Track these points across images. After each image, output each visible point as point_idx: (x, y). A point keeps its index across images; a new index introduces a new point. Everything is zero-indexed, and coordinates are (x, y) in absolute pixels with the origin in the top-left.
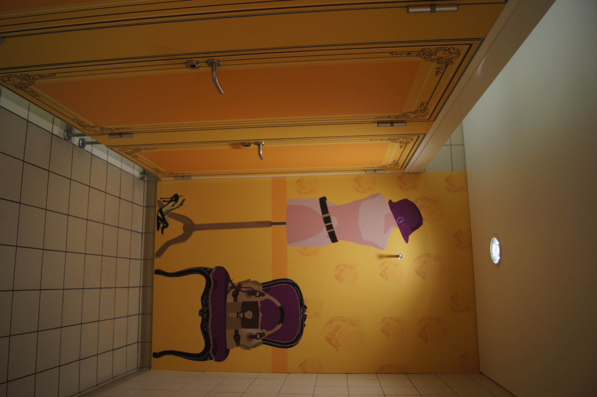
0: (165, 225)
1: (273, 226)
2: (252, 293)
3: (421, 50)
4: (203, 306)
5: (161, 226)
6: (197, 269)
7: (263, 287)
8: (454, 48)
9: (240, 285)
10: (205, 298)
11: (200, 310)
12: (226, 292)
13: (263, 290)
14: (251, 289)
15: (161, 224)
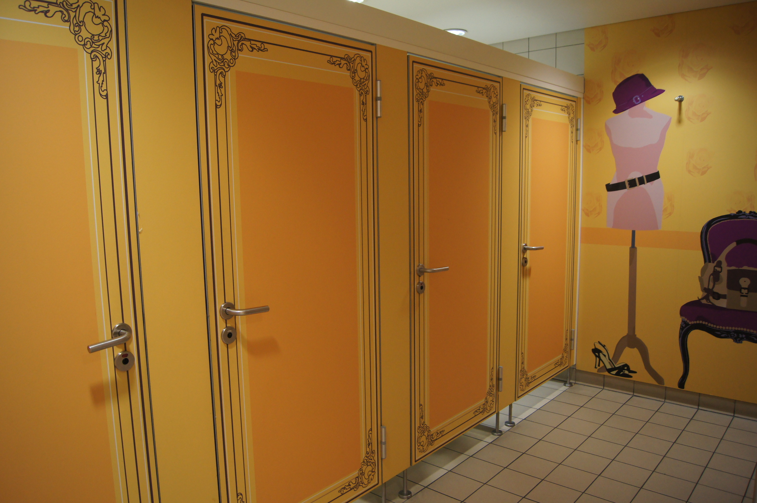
0: (626, 368)
1: (636, 245)
2: (716, 276)
3: (417, 102)
4: (730, 336)
5: (626, 372)
6: (681, 338)
7: (710, 262)
8: (416, 75)
9: (705, 290)
10: (719, 333)
11: (734, 341)
12: (713, 307)
13: (713, 262)
14: (712, 277)
15: (624, 372)
